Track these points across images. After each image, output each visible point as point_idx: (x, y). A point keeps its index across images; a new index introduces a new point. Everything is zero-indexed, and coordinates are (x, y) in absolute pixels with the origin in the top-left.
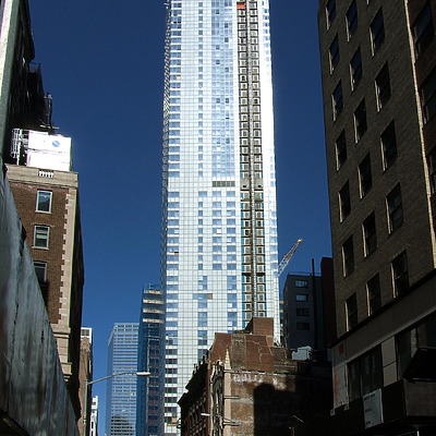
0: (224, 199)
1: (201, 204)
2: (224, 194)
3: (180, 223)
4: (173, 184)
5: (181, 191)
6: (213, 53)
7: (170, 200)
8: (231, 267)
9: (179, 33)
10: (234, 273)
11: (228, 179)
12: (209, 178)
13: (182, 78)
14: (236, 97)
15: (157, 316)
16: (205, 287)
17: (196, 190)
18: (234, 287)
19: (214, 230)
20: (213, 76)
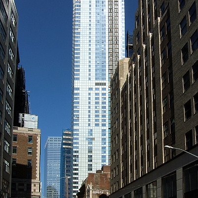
0: (101, 92)
1: (90, 94)
2: (101, 89)
3: (80, 103)
4: (77, 84)
5: (80, 87)
6: (96, 17)
7: (75, 92)
8: (104, 125)
9: (80, 6)
10: (105, 128)
11: (103, 82)
12: (94, 81)
13: (81, 29)
14: (107, 40)
15: (69, 144)
16: (91, 135)
17: (87, 87)
18: (105, 135)
19: (96, 107)
20: (96, 29)
